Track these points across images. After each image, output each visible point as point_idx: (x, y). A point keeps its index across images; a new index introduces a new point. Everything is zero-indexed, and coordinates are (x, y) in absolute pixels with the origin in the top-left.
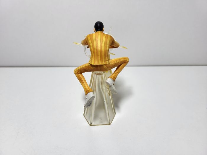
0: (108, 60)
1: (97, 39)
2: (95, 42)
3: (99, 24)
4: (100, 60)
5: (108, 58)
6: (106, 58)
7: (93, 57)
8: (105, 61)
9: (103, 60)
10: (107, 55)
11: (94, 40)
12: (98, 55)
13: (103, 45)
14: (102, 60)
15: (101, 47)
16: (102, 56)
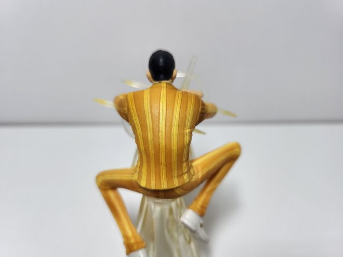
0: (187, 172)
1: (155, 112)
2: (149, 122)
3: (161, 60)
4: (164, 176)
5: (188, 165)
6: (182, 167)
7: (145, 165)
8: (180, 175)
9: (175, 173)
10: (184, 159)
11: (147, 115)
12: (158, 163)
13: (175, 131)
14: (169, 176)
15: (168, 136)
16: (171, 163)
